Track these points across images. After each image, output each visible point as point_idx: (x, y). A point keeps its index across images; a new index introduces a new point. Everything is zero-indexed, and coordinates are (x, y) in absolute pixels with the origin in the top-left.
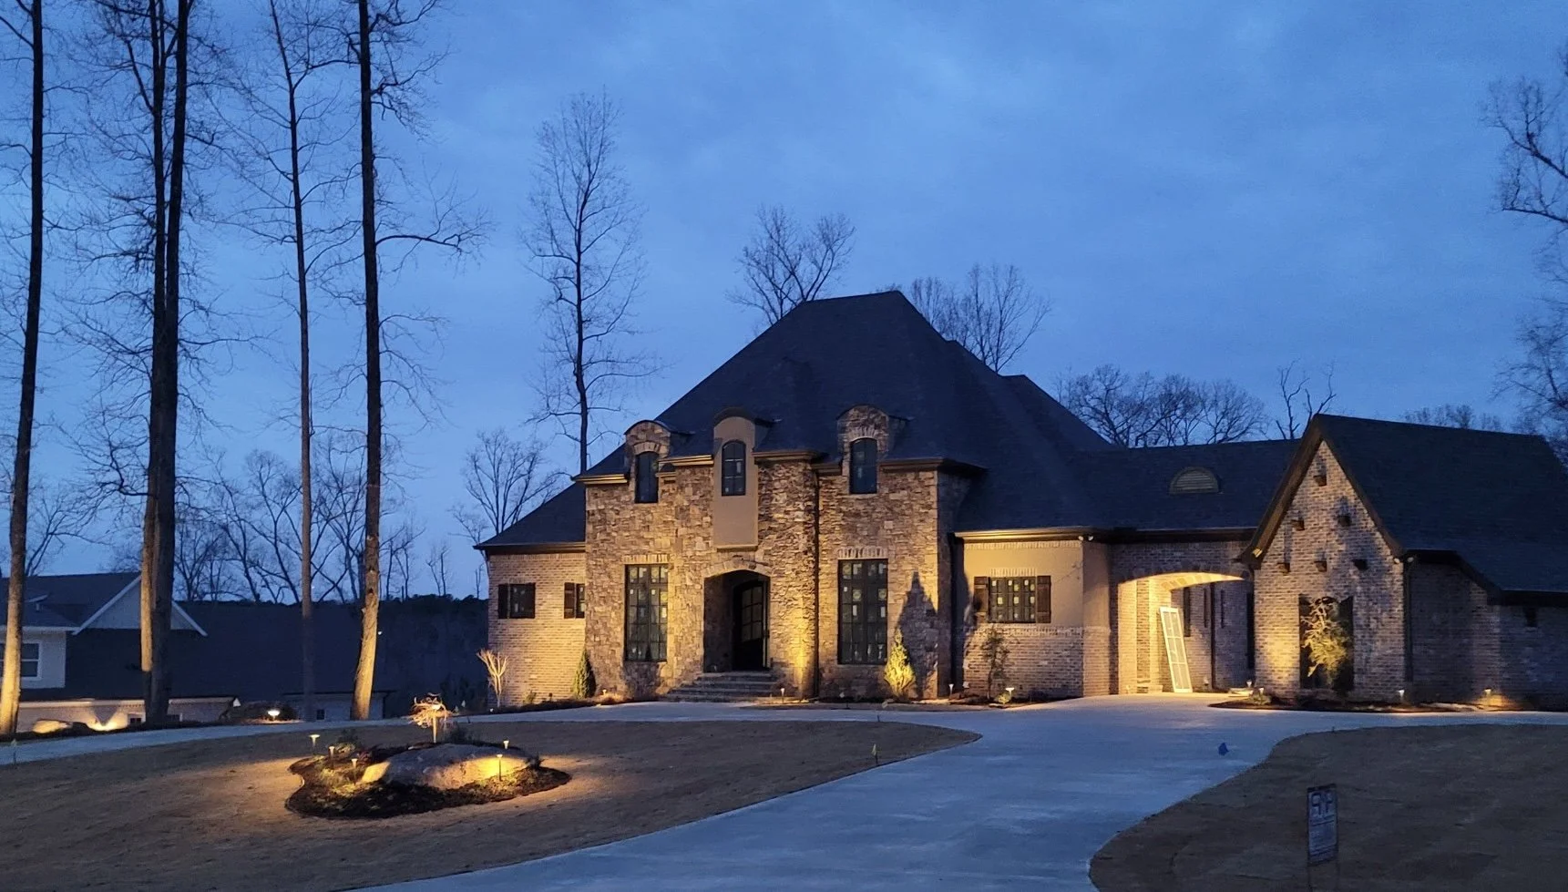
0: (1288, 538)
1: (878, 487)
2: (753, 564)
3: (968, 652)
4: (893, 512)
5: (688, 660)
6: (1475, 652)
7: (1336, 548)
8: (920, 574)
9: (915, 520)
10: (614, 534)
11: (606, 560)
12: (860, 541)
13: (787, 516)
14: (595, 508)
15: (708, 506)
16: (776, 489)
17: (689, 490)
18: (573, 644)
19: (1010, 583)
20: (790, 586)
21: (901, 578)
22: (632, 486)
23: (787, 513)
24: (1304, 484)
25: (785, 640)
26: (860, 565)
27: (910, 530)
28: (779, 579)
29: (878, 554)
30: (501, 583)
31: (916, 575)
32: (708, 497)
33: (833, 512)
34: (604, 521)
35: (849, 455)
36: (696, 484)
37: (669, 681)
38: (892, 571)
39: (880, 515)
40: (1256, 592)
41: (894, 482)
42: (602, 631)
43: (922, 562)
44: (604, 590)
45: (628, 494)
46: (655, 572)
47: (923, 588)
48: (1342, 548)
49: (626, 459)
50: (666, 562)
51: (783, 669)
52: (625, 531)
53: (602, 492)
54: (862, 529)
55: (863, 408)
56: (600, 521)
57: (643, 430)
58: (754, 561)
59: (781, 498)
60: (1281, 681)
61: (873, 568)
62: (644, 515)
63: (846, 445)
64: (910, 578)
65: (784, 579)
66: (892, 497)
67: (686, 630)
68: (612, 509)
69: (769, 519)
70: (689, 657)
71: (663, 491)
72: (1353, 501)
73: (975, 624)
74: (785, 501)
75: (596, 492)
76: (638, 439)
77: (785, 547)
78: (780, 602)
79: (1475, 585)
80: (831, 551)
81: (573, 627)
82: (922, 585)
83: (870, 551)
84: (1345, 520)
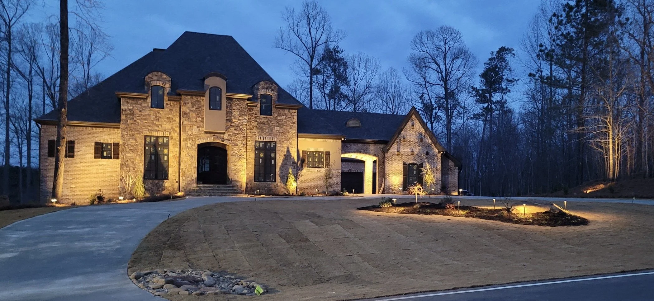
0: (399, 144)
1: (273, 113)
2: (223, 139)
3: (299, 178)
4: (279, 124)
5: (189, 179)
6: (449, 180)
7: (417, 148)
8: (290, 148)
9: (288, 127)
10: (138, 121)
11: (133, 133)
12: (265, 134)
13: (239, 121)
14: (127, 108)
15: (200, 113)
16: (233, 109)
17: (190, 105)
18: (100, 171)
19: (314, 153)
20: (241, 150)
21: (282, 149)
22: (149, 100)
23: (239, 120)
24: (406, 127)
25: (238, 171)
26: (263, 143)
27: (286, 131)
28: (236, 147)
29: (273, 140)
30: (50, 139)
31: (288, 148)
32: (200, 109)
33: (253, 122)
34: (132, 114)
35: (260, 100)
36: (194, 103)
37: (169, 189)
38: (278, 146)
39: (273, 124)
40: (386, 160)
41: (280, 112)
42: (131, 165)
43: (291, 144)
44: (132, 146)
45: (147, 103)
46: (160, 140)
47: (291, 154)
48: (420, 148)
49: (146, 87)
50: (169, 136)
51: (237, 183)
52: (145, 120)
53: (131, 101)
54: (266, 129)
55: (267, 82)
56: (129, 114)
57: (156, 75)
58: (223, 138)
59: (236, 114)
60: (395, 189)
61: (269, 144)
62: (156, 114)
63: (259, 95)
64: (286, 149)
65: (237, 147)
66: (279, 118)
67: (188, 166)
68: (137, 109)
69: (231, 121)
70: (189, 177)
71: (167, 104)
72: (424, 134)
73: (302, 167)
74: (238, 115)
75: (128, 100)
76: (152, 79)
77: (238, 134)
78: (236, 156)
79: (450, 161)
80: (252, 137)
81: (99, 163)
82: (291, 152)
83: (269, 138)
84: (421, 140)
